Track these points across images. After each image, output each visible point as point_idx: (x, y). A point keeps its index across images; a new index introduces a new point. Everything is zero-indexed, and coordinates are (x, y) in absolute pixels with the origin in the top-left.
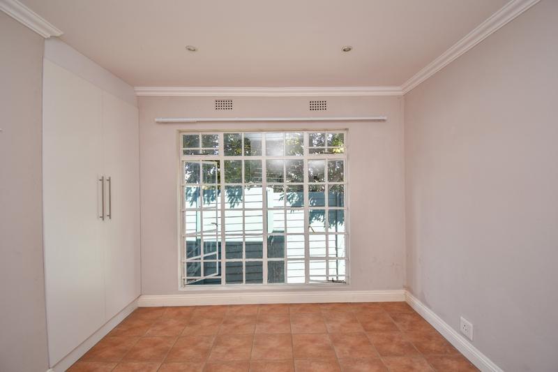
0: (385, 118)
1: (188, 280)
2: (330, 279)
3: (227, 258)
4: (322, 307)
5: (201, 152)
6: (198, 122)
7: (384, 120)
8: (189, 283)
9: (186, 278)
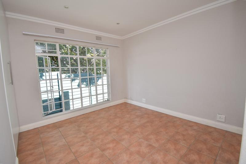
0: (119, 46)
1: (44, 114)
2: (104, 100)
3: (65, 100)
4: (105, 109)
5: (47, 52)
6: (48, 37)
7: (118, 47)
8: (45, 115)
9: (43, 113)
